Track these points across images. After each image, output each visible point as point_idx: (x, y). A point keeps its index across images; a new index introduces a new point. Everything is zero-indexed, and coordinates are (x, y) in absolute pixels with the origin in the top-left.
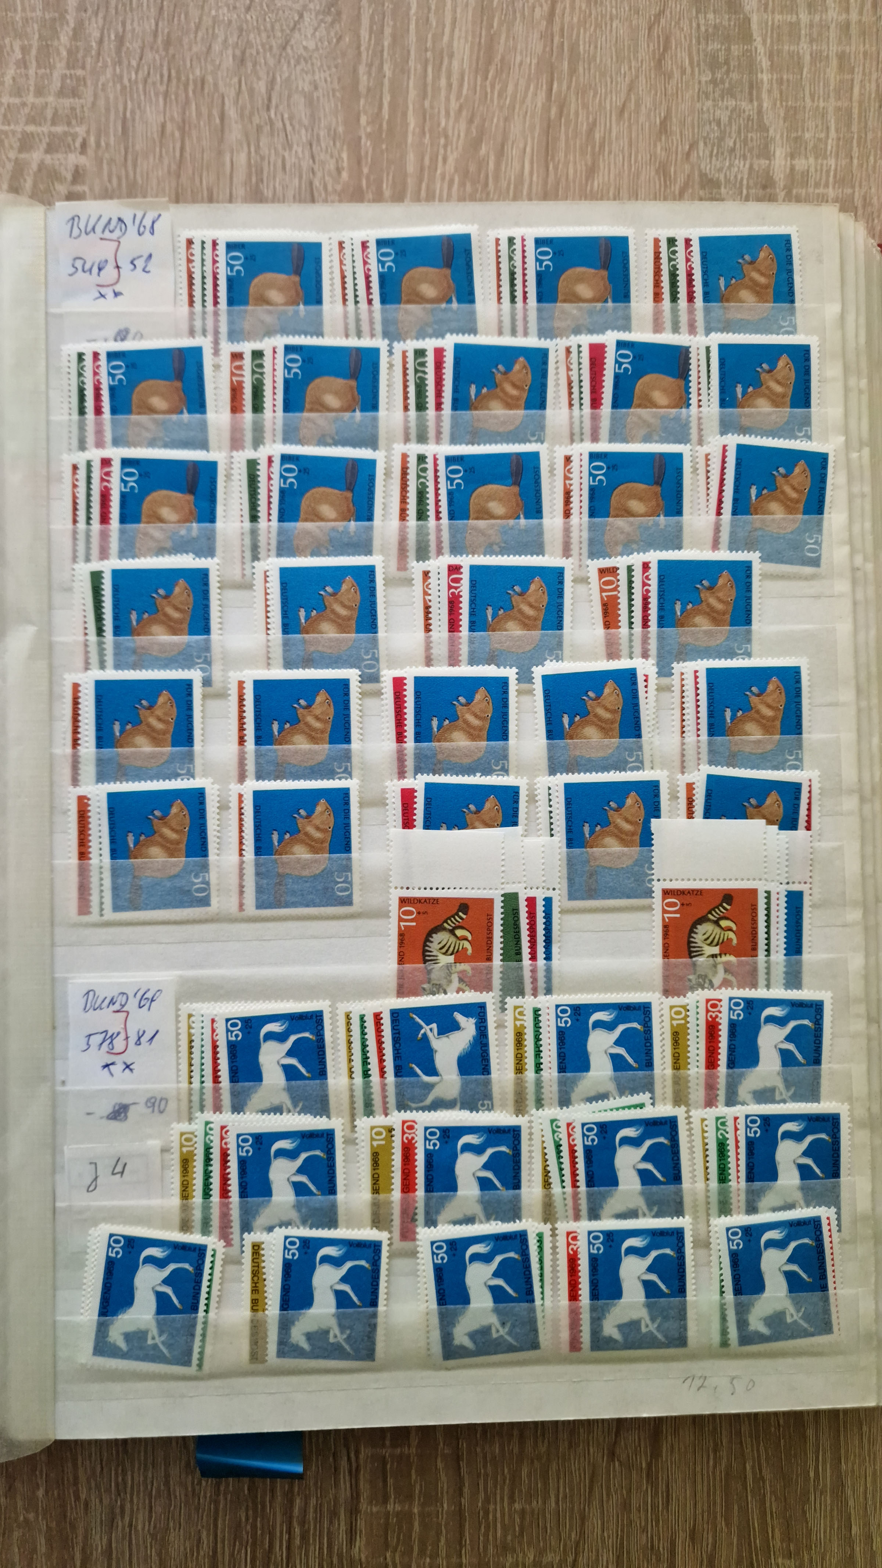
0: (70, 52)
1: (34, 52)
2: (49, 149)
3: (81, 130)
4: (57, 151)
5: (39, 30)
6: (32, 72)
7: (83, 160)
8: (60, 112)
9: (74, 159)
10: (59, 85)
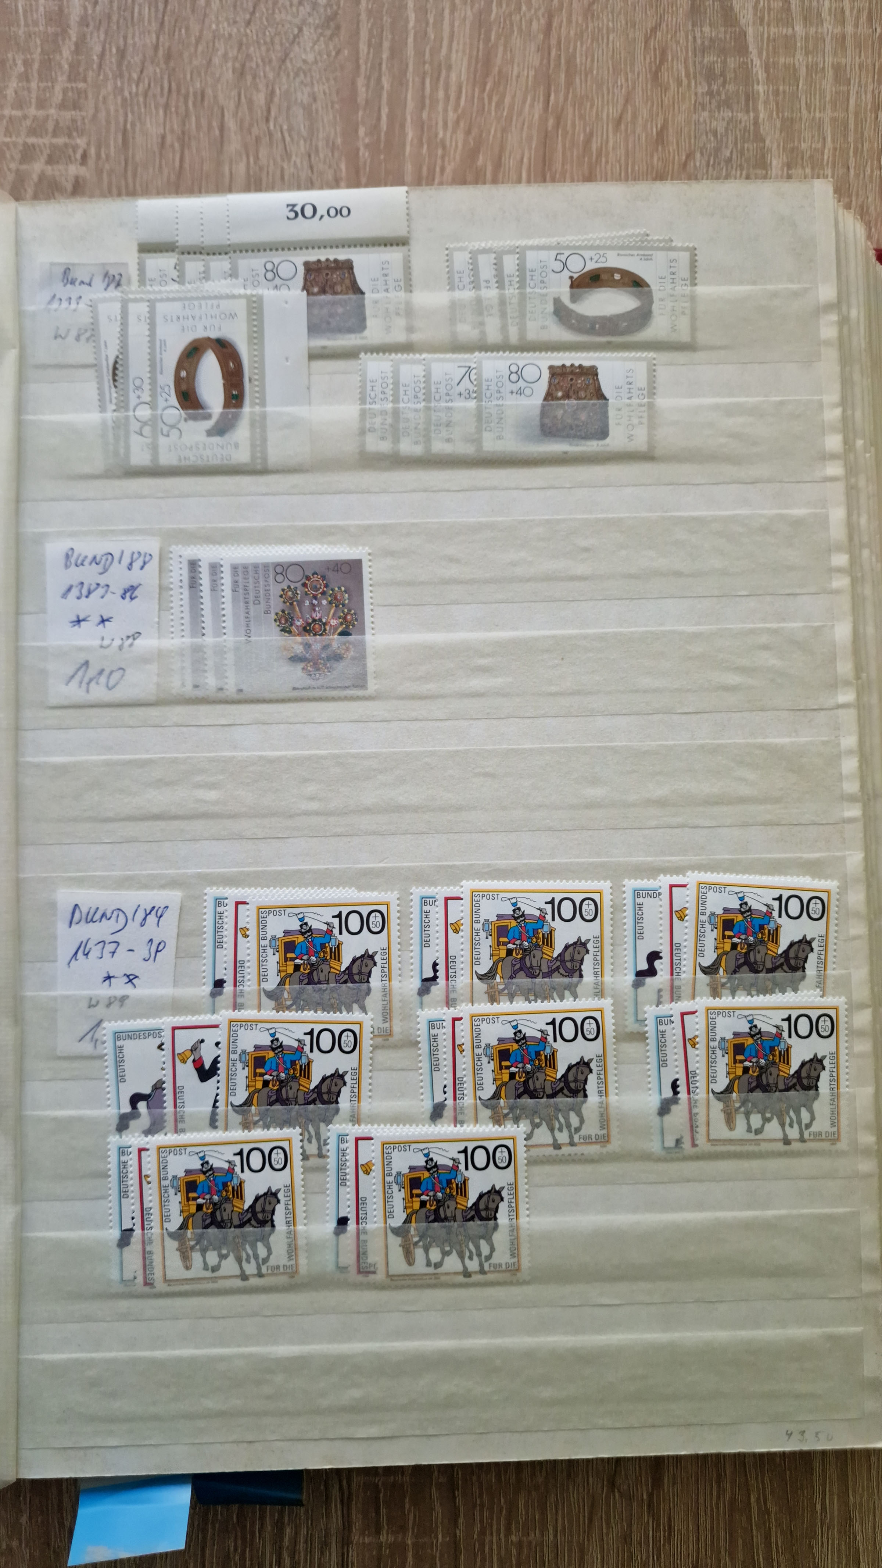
0: (71, 66)
1: (36, 66)
2: (50, 161)
3: (81, 142)
4: (58, 162)
5: (42, 45)
6: (34, 85)
7: (83, 171)
8: (61, 124)
9: (73, 170)
10: (60, 97)
